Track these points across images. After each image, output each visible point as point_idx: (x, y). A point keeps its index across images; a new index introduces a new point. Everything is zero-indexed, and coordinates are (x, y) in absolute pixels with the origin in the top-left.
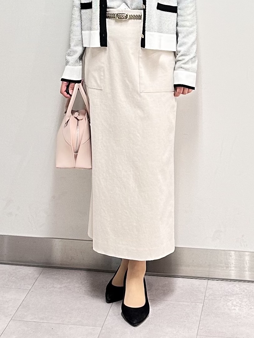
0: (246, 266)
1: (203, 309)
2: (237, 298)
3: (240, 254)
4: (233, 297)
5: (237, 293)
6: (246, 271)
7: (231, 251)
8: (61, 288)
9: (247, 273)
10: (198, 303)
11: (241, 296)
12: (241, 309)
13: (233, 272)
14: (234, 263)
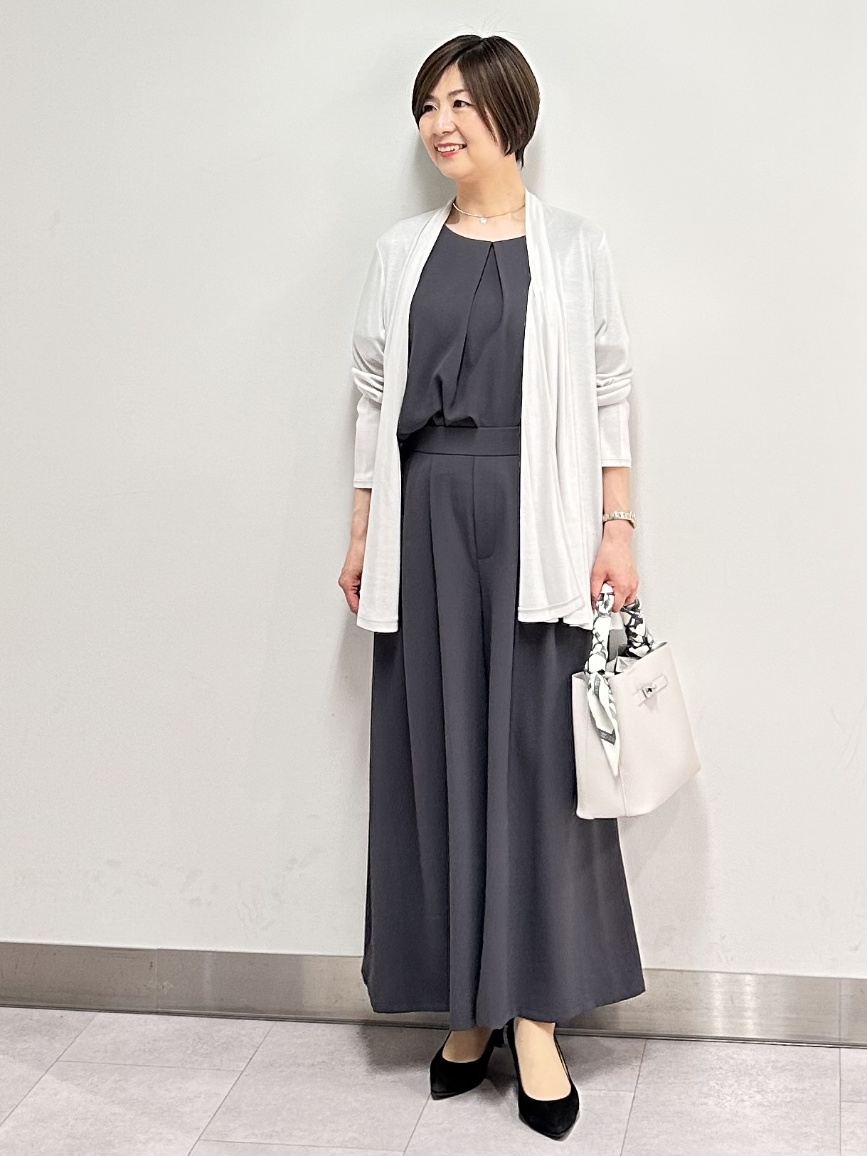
1: (635, 1104)
2: (711, 1077)
4: (702, 1076)
5: (712, 1066)
8: (313, 1065)
10: (623, 1093)
11: (720, 1074)
12: (719, 1103)
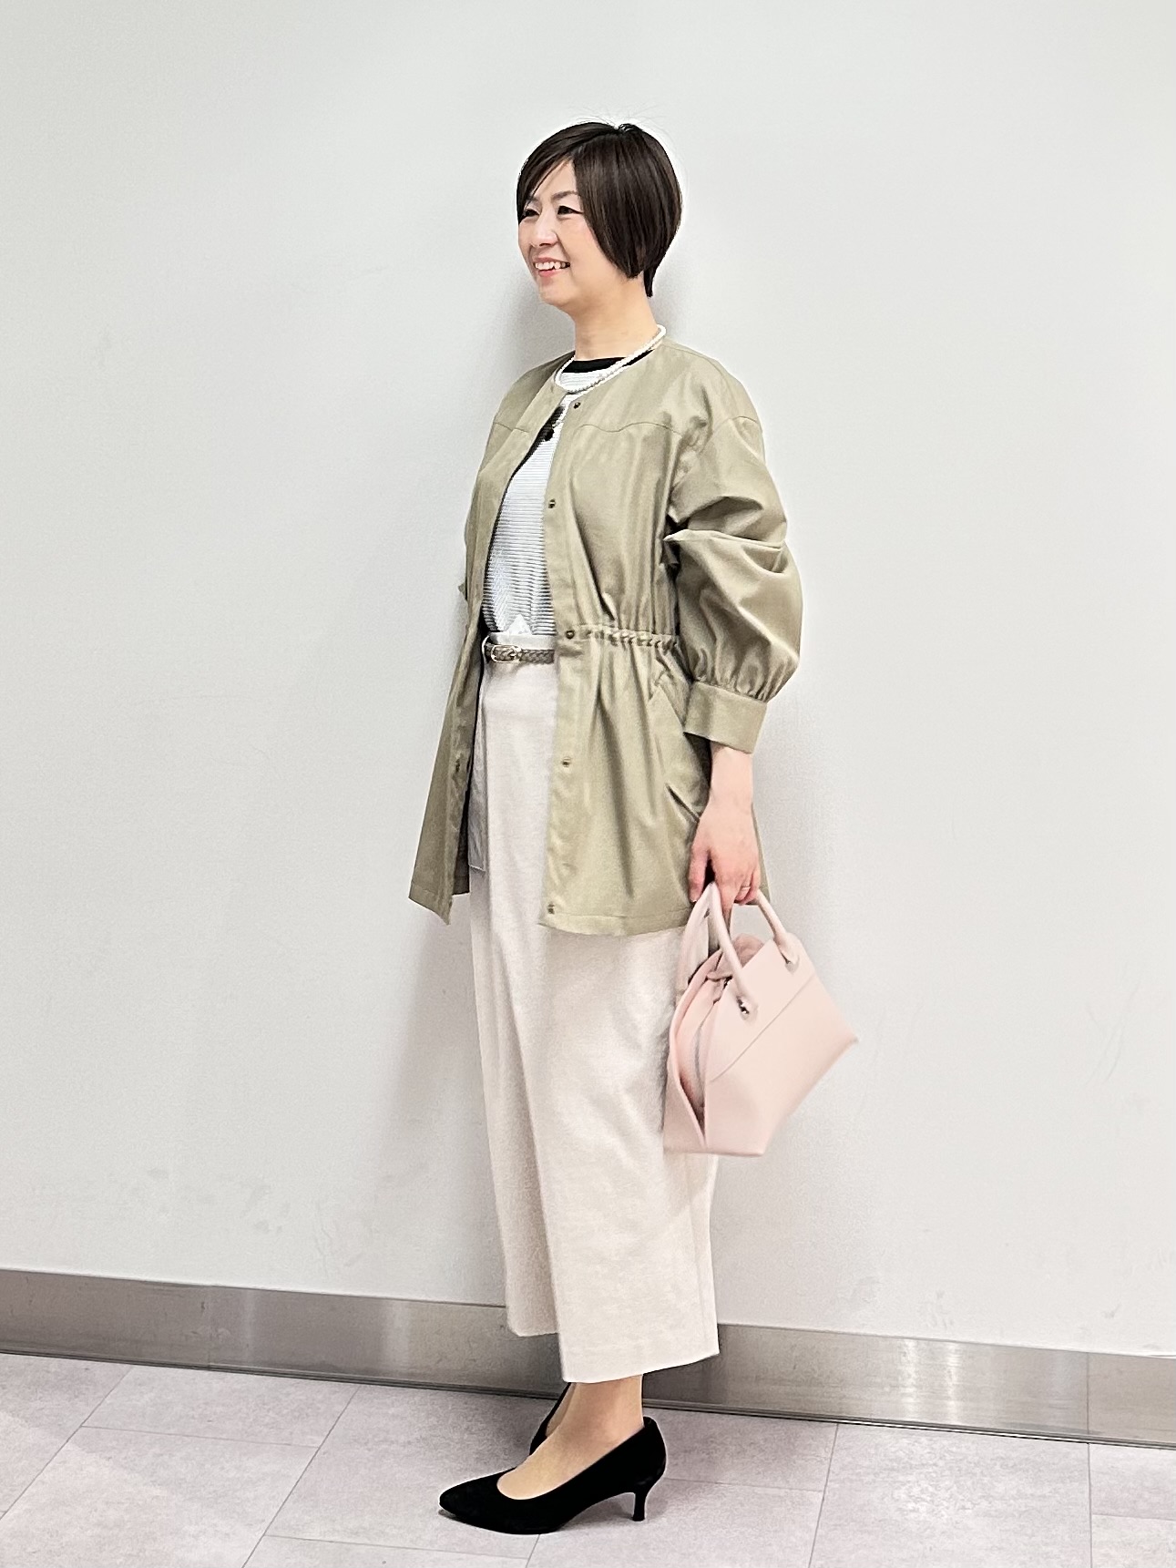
0: (951, 1384)
2: (922, 1476)
3: (932, 1348)
4: (911, 1474)
5: (924, 1462)
6: (948, 1398)
7: (907, 1338)
9: (952, 1403)
10: (808, 1492)
12: (933, 1510)
13: (911, 1400)
14: (914, 1375)
